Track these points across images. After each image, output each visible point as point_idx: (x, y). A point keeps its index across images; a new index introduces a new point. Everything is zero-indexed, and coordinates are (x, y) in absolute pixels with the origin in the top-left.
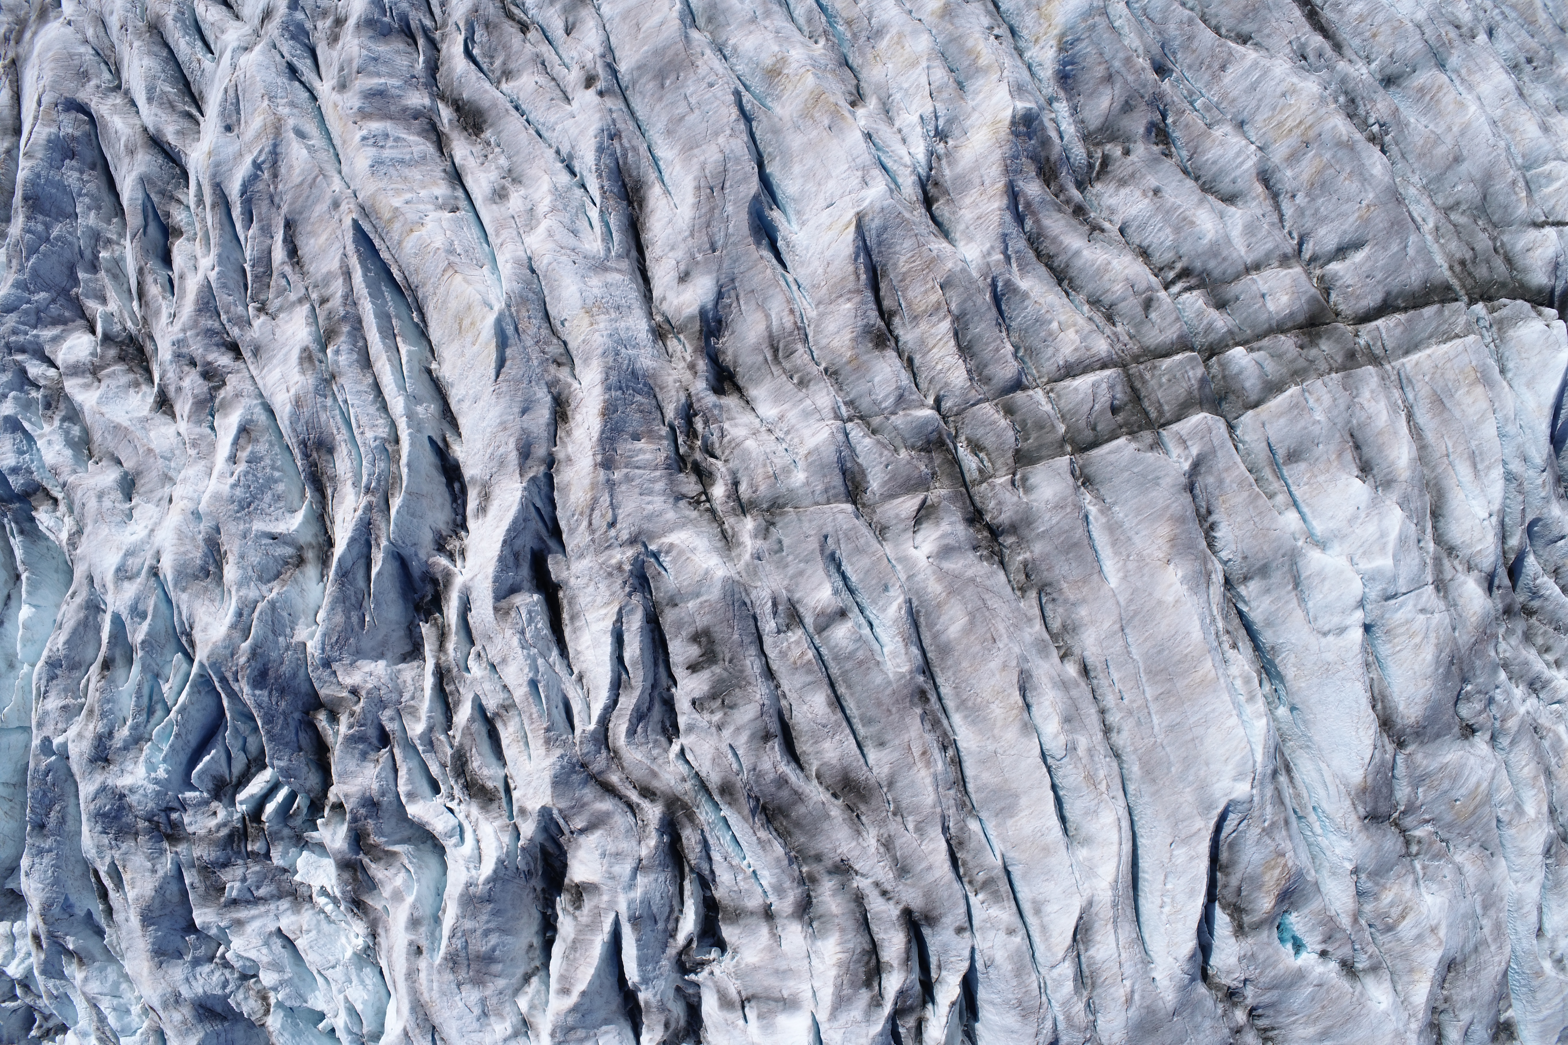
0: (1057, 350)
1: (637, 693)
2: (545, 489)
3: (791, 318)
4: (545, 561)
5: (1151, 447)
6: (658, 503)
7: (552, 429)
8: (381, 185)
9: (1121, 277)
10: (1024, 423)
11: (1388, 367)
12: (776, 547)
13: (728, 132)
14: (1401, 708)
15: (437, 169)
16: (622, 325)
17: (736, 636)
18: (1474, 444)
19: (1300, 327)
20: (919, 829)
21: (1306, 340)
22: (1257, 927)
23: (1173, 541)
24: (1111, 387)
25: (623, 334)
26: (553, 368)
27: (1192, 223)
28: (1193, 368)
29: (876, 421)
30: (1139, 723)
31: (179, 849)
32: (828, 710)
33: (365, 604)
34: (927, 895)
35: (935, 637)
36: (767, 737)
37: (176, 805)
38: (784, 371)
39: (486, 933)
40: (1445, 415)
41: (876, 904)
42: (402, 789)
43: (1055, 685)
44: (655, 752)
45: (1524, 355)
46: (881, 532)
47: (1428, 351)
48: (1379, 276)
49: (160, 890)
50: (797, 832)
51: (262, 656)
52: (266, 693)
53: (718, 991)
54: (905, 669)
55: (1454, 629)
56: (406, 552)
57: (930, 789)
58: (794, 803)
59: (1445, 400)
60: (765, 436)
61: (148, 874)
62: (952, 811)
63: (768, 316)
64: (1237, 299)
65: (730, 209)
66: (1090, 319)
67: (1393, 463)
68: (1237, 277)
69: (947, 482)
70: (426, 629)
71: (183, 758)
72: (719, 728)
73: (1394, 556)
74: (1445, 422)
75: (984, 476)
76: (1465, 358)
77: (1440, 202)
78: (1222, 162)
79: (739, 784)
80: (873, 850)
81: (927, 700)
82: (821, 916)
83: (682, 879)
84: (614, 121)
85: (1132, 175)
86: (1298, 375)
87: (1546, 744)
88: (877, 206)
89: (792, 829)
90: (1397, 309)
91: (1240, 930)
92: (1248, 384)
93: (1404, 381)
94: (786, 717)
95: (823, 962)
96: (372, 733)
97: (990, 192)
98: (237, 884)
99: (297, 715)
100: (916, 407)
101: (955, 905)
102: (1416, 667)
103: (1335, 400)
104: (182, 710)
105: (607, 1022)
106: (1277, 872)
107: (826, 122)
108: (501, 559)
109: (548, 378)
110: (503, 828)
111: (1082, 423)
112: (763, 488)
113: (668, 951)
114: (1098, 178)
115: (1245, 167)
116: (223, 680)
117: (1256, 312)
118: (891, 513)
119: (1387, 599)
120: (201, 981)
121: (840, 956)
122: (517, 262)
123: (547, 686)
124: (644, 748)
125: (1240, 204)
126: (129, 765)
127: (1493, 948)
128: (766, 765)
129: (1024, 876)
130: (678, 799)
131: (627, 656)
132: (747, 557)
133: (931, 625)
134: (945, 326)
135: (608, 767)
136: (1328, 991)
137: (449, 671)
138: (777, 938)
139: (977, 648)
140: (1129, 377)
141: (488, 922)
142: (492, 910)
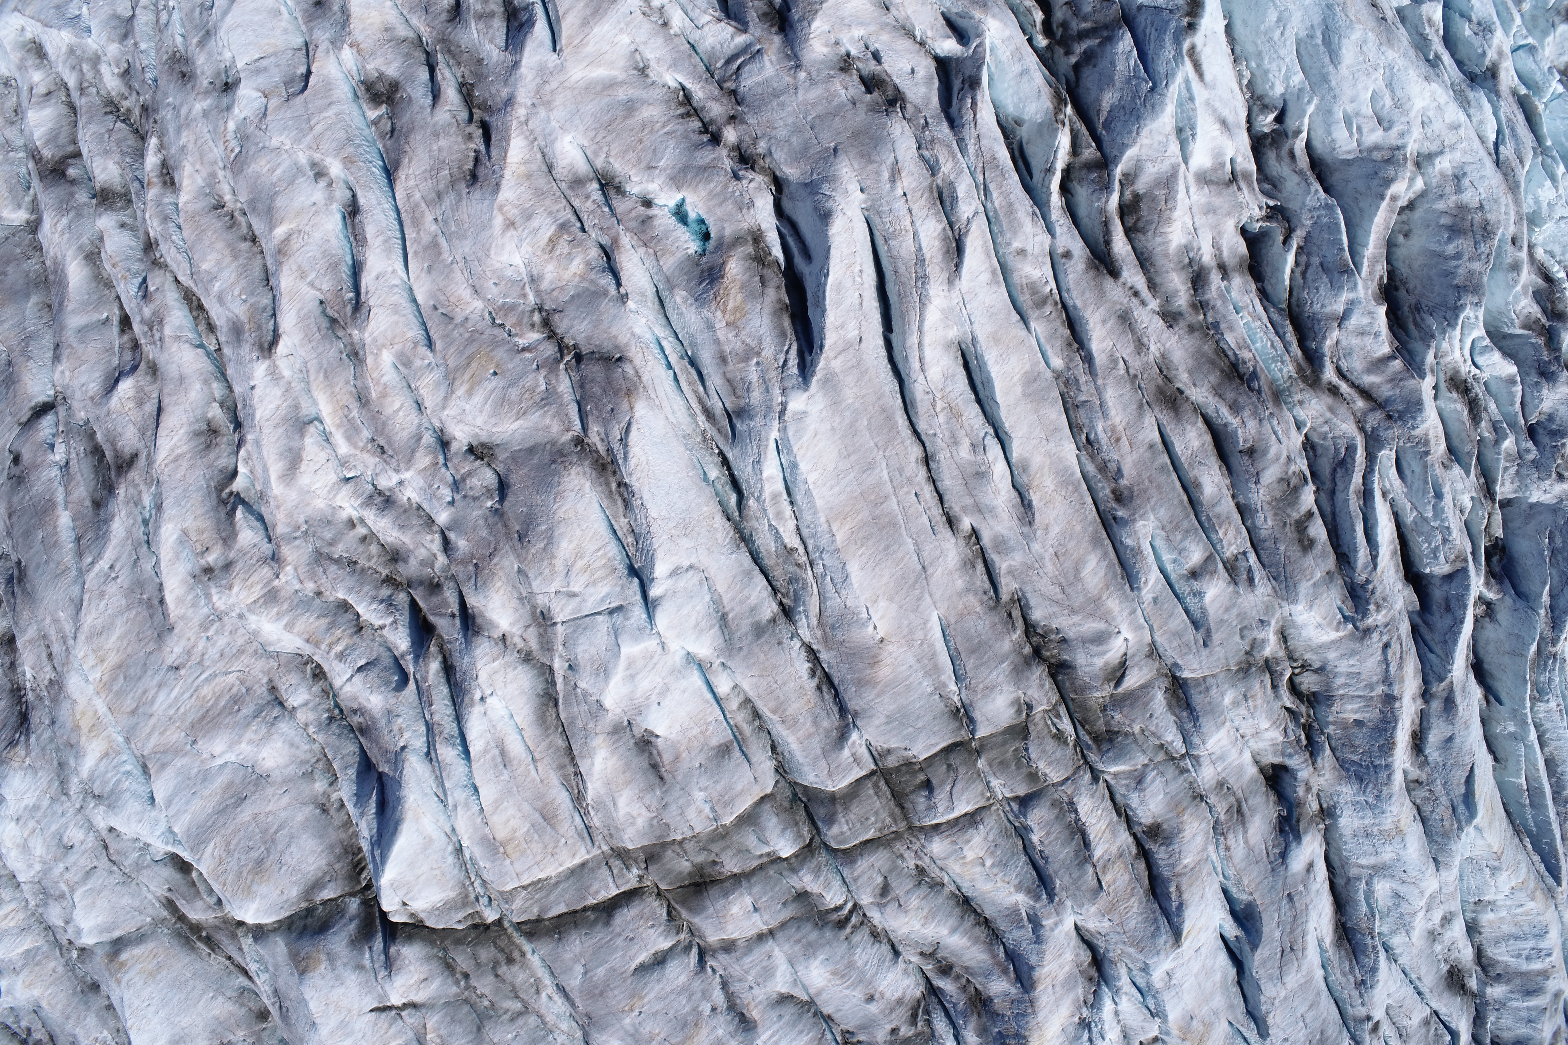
0: (986, 839)
1: (1352, 488)
2: (1429, 669)
3: (1229, 843)
5: (889, 751)
6: (1343, 666)
7: (1425, 724)
8: (1540, 918)
9: (912, 914)
10: (1019, 766)
11: (605, 848)
12: (1246, 632)
13: (1277, 1002)
14: (588, 484)
15: (1487, 933)
16: (1366, 822)
17: (1282, 548)
18: (506, 776)
19: (714, 882)
20: (1114, 361)
21: (708, 870)
22: (738, 241)
23: (875, 662)
24: (932, 808)
25: (1369, 813)
26: (1423, 777)
27: (834, 973)
28: (842, 833)
29: (1161, 757)
30: (901, 471)
32: (1201, 480)
34: (1102, 294)
35: (1105, 554)
36: (1252, 452)
38: (1234, 794)
39: (1457, 257)
40: (539, 804)
41: (1139, 281)
42: (1517, 389)
43: (992, 510)
44: (1326, 428)
45: (437, 872)
46: (1153, 652)
47: (561, 869)
48: (619, 941)
50: (1213, 356)
54: (1140, 523)
55: (520, 571)
56: (1520, 604)
57: (1110, 404)
58: (1219, 384)
59: (541, 820)
60: (1248, 732)
62: (1083, 379)
63: (1246, 842)
64: (784, 904)
65: (1277, 934)
66: (942, 869)
67: (612, 753)
68: (783, 925)
69: (1092, 703)
70: (1499, 532)
72: (1289, 458)
73: (618, 655)
74: (539, 796)
75: (1053, 711)
76: (518, 866)
77: (532, 1020)
78: (793, 1034)
79: (1269, 404)
80: (1153, 339)
81: (1114, 492)
82: (1183, 268)
83: (1290, 307)
84: (1361, 995)
85: (892, 1010)
86: (721, 835)
87: (366, 434)
88: (1162, 956)
89: (1217, 358)
90: (594, 908)
91: (757, 238)
92: (774, 820)
93: (586, 835)
94: (1224, 468)
95: (1184, 223)
97: (1048, 980)
100: (1123, 773)
101: (1078, 284)
102: (578, 532)
103: (682, 814)
105: (1348, 163)
106: (731, 305)
107: (1195, 1022)
108: (1465, 607)
109: (1428, 769)
110: (1446, 354)
111: (962, 771)
112: (1257, 686)
113: (1304, 234)
114: (919, 1001)
115: (769, 1033)
117: (765, 894)
118: (1145, 670)
119: (620, 608)
121: (1169, 230)
122: (1448, 866)
123: (1425, 492)
124: (1338, 433)
125: (775, 996)
127: (417, 196)
128: (1252, 424)
130: (1311, 386)
132: (1273, 622)
133: (1110, 566)
134: (1098, 852)
135: (1365, 414)
136: (639, 160)
137: (1485, 497)
138: (1216, 245)
139: (1071, 545)
140: (906, 817)
141: (1457, 267)
142: (1454, 278)
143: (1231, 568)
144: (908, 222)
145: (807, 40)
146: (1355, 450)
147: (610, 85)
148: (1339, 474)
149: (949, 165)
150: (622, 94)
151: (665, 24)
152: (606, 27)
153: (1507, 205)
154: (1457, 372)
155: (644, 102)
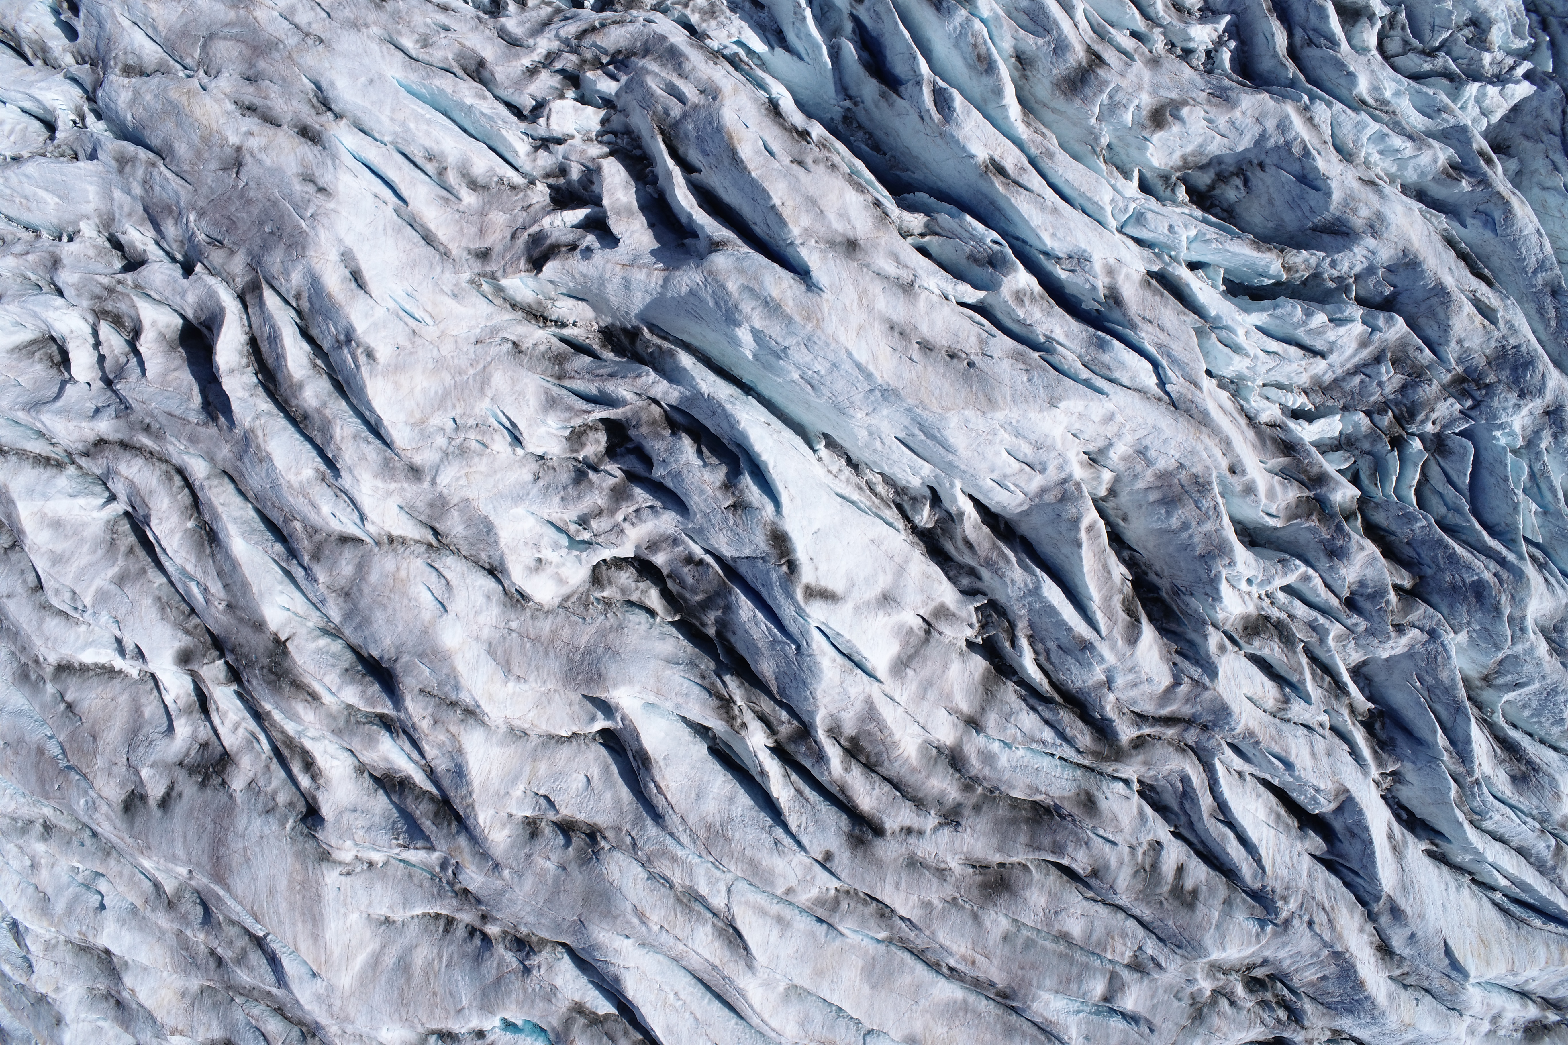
1: (1205, 816)
2: (1361, 892)
4: (1324, 839)
6: (1282, 954)
7: (1384, 937)
12: (1180, 995)
17: (1170, 923)
20: (928, 906)
22: (567, 1023)
25: (1373, 1027)
26: (1407, 970)
31: (1449, 377)
32: (1065, 929)
33: (1426, 694)
34: (879, 864)
35: (1024, 1035)
36: (1095, 873)
37: (1472, 413)
39: (1185, 526)
41: (905, 816)
42: (1317, 582)
44: (1152, 773)
49: (1446, 328)
50: (1010, 815)
51: (1489, 611)
52: (1468, 581)
53: (954, 615)
54: (1035, 1006)
56: (1421, 757)
57: (948, 944)
58: (1032, 838)
61: (1463, 336)
62: (912, 935)
70: (1367, 707)
71: (1486, 456)
72: (1132, 848)
79: (1087, 820)
80: (949, 859)
81: (998, 994)
82: (935, 762)
83: (1052, 683)
89: (1015, 813)
91: (579, 1009)
94: (1081, 887)
95: (910, 732)
96: (1367, 605)
98: (1385, 378)
99: (1429, 572)
101: (853, 876)
104: (1516, 507)
109: (1407, 963)
110: (1226, 618)
112: (1216, 1020)
113: (1026, 623)
116: (1502, 562)
120: (1359, 257)
121: (900, 748)
122: (1468, 1002)
124: (1165, 773)
126: (1527, 421)
128: (1080, 854)
129: (813, 934)
130: (1116, 760)
131: (1231, 835)
132: (1199, 976)
135: (1181, 735)
136: (447, 1011)
137: (1337, 697)
138: (952, 710)
141: (1191, 536)
142: (1194, 549)
143: (1137, 966)
144: (681, 947)
145: (486, 838)
146: (1190, 780)
147: (376, 960)
148: (1187, 806)
149: (678, 873)
150: (389, 960)
151: (371, 864)
152: (333, 925)
153: (1206, 449)
154: (1246, 618)
155: (411, 949)
